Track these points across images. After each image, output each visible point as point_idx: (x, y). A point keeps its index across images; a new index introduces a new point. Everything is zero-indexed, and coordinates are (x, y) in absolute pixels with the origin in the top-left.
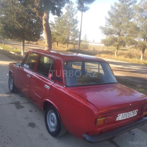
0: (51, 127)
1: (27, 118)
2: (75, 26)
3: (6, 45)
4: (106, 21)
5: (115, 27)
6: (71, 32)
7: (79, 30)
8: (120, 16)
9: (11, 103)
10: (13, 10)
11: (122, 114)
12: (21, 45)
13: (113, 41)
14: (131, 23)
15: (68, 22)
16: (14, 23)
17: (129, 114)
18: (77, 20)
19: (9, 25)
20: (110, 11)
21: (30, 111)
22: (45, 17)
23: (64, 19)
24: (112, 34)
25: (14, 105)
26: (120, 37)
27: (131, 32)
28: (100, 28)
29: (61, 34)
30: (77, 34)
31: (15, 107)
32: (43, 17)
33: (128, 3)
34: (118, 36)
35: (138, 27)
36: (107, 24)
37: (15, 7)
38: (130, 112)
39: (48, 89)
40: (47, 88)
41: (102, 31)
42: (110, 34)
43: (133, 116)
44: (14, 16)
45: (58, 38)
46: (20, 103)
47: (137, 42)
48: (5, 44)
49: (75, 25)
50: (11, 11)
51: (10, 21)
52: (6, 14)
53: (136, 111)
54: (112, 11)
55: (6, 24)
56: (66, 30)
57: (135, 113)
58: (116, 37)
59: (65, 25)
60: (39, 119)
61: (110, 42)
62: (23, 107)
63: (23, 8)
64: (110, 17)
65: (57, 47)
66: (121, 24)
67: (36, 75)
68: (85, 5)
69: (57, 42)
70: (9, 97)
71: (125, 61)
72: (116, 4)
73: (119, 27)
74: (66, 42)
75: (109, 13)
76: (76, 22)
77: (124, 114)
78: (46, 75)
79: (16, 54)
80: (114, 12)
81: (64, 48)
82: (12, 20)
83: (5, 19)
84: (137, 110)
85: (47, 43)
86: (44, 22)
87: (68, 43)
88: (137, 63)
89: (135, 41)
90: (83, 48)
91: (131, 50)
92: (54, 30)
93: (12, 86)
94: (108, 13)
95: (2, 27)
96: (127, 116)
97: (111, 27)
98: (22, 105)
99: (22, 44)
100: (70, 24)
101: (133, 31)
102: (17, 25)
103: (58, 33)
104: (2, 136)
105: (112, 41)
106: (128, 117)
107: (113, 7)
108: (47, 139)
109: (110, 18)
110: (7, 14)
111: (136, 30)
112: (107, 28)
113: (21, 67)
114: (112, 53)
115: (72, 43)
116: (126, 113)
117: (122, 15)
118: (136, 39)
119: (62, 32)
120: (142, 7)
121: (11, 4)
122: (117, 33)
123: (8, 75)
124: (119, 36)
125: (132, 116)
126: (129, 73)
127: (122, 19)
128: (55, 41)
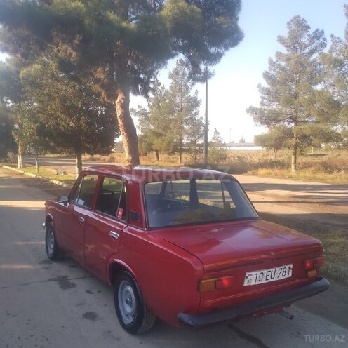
0: (127, 316)
1: (81, 304)
2: (193, 113)
3: (42, 168)
4: (260, 95)
5: (283, 105)
6: (186, 127)
7: (204, 121)
8: (293, 80)
9: (50, 280)
10: (55, 92)
11: (255, 273)
12: (74, 165)
13: (283, 138)
14: (319, 93)
15: (178, 106)
16: (56, 118)
17: (273, 274)
18: (196, 99)
19: (47, 123)
20: (268, 71)
21: (88, 292)
22: (120, 101)
23: (167, 101)
24: (278, 121)
25: (57, 282)
26: (298, 127)
27: (321, 113)
28: (248, 111)
29: (164, 133)
30: (200, 129)
31: (59, 286)
33: (307, 51)
34: (293, 124)
35: (336, 101)
36: (265, 101)
37: (59, 86)
38: (274, 270)
39: (117, 238)
40: (114, 236)
41: (254, 118)
42: (274, 122)
43: (283, 278)
44: (56, 104)
45: (157, 142)
46: (69, 278)
47: (339, 134)
48: (40, 165)
49: (195, 111)
50: (49, 95)
51: (48, 115)
52: (40, 101)
53: (287, 267)
54: (272, 72)
55: (41, 123)
56: (173, 122)
57: (287, 271)
58: (289, 126)
59: (172, 112)
60: (105, 305)
61: (276, 140)
62: (74, 286)
63: (74, 87)
64: (269, 84)
65: (157, 163)
66: (296, 97)
67: (95, 215)
68: (202, 67)
69: (157, 151)
70: (47, 268)
71: (316, 179)
72: (279, 55)
73: (293, 104)
74: (177, 148)
75: (267, 76)
76: (194, 103)
77: (259, 272)
78: (114, 214)
79: (65, 185)
80: (279, 72)
81: (173, 162)
82: (53, 112)
83: (39, 112)
84: (291, 266)
85: (129, 153)
86: (119, 112)
87: (181, 151)
88: (344, 183)
89: (332, 132)
90: (215, 160)
91: (335, 155)
92: (148, 125)
93: (52, 246)
94: (264, 77)
95: (33, 129)
96: (268, 278)
97: (274, 107)
98: (72, 281)
99: (76, 163)
100: (182, 109)
101: (326, 110)
102: (63, 123)
103: (157, 130)
104: (32, 336)
105: (280, 138)
106: (271, 280)
107: (274, 63)
108: (118, 339)
109: (269, 86)
110: (43, 102)
111: (332, 108)
112: (265, 110)
113: (68, 204)
114: (283, 165)
115: (189, 151)
116: (265, 271)
117: (297, 77)
118: (335, 128)
119: (166, 128)
120: (339, 55)
121: (50, 81)
122: (291, 118)
123: (44, 224)
124: (296, 125)
125: (281, 277)
126: (321, 205)
127: (296, 87)
128: (151, 150)
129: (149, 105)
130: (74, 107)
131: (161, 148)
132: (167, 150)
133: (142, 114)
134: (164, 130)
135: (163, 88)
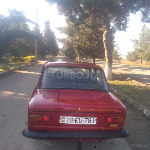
10: (85, 32)
11: (67, 117)
16: (84, 43)
17: (80, 120)
19: (82, 45)
32: (104, 34)
38: (81, 118)
43: (89, 124)
44: (84, 37)
50: (82, 33)
57: (92, 121)
77: (70, 118)
84: (95, 118)
86: (104, 39)
92: (138, 46)
96: (77, 122)
103: (141, 49)
106: (79, 123)
110: (80, 36)
116: (74, 118)
125: (87, 123)
128: (138, 58)
129: (139, 37)
130: (92, 38)
131: (142, 58)
132: (145, 58)
133: (135, 41)
134: (145, 49)
135: (147, 29)
